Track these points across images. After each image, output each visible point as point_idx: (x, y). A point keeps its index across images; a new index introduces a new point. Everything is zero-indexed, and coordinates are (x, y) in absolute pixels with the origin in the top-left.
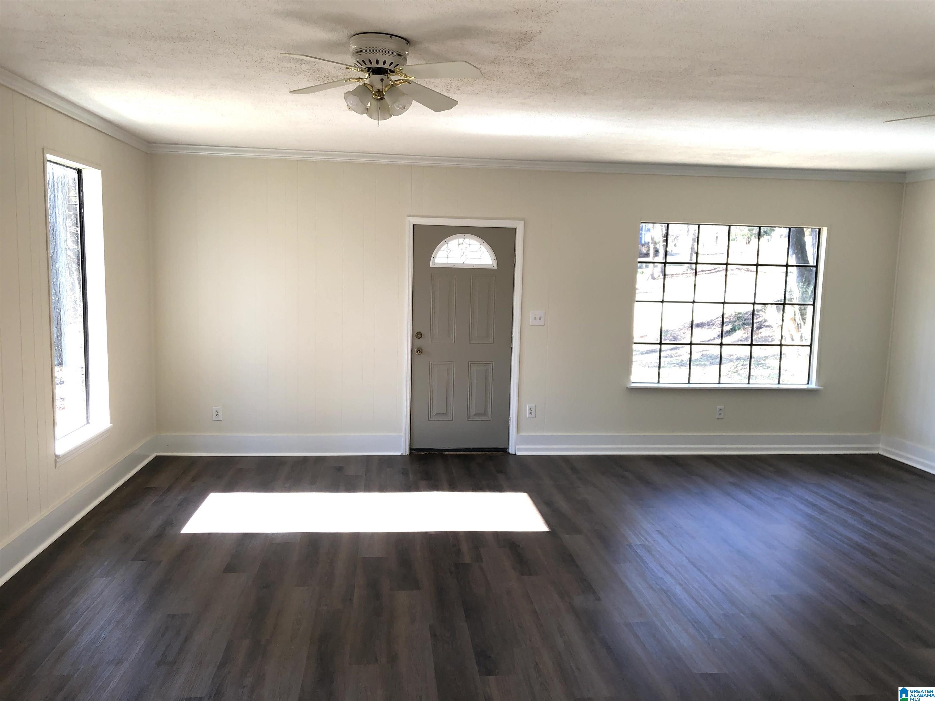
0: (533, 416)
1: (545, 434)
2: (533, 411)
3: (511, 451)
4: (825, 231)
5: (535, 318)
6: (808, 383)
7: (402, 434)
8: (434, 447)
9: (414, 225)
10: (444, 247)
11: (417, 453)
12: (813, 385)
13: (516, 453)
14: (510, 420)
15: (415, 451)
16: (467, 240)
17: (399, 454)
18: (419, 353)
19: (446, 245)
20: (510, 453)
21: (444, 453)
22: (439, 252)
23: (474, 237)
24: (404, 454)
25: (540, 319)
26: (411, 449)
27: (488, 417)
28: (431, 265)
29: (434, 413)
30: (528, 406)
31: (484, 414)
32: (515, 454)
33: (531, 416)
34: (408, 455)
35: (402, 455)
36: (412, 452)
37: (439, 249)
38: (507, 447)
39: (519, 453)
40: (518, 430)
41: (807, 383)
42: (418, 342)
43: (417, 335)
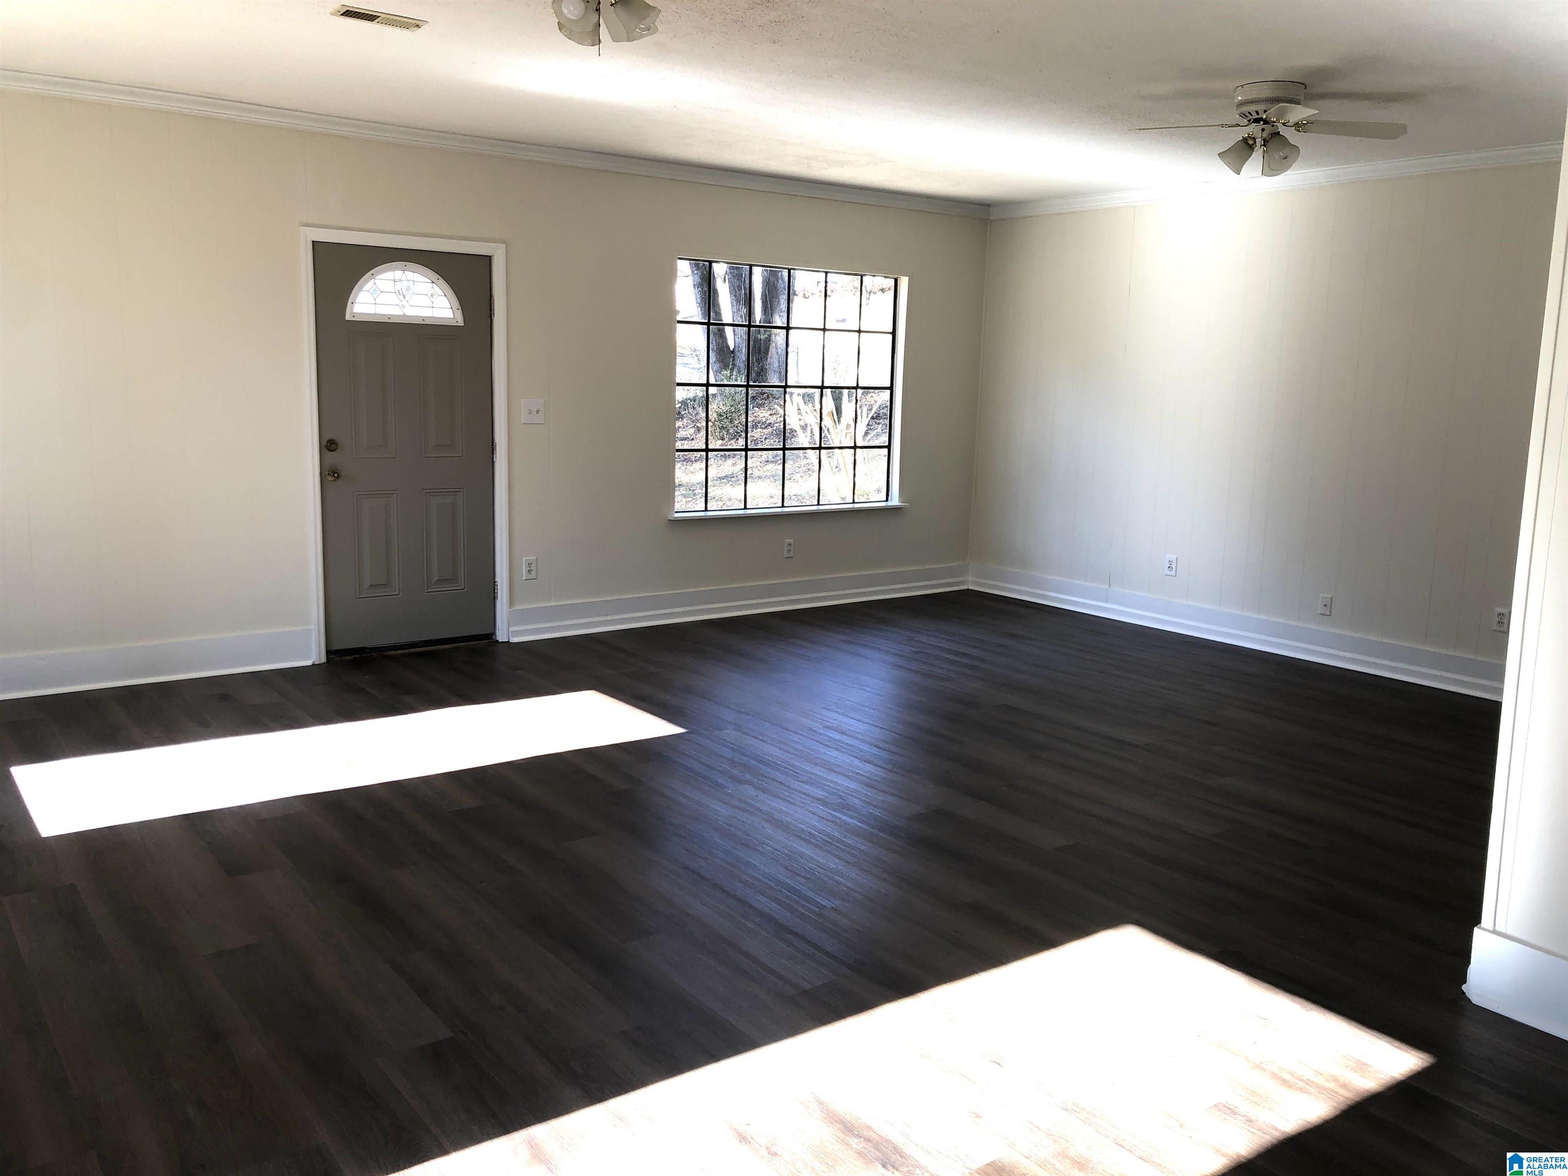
0: (533, 575)
1: (552, 604)
2: (533, 567)
3: (501, 636)
4: (904, 282)
5: (530, 412)
6: (887, 500)
7: (312, 627)
8: (369, 645)
9: (313, 241)
10: (369, 285)
11: (339, 659)
12: (895, 501)
13: (509, 639)
14: (497, 585)
15: (335, 655)
16: (409, 275)
17: (309, 663)
18: (335, 478)
19: (372, 281)
20: (500, 641)
21: (386, 653)
22: (360, 294)
23: (424, 268)
24: (318, 663)
25: (538, 412)
26: (328, 652)
27: (459, 584)
28: (348, 317)
29: (367, 583)
30: (525, 560)
31: (452, 580)
32: (508, 642)
33: (530, 577)
34: (324, 663)
35: (313, 665)
36: (330, 657)
37: (360, 289)
38: (493, 632)
39: (515, 640)
40: (511, 602)
41: (885, 499)
42: (333, 458)
43: (328, 446)
